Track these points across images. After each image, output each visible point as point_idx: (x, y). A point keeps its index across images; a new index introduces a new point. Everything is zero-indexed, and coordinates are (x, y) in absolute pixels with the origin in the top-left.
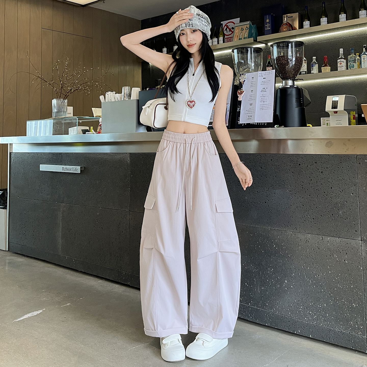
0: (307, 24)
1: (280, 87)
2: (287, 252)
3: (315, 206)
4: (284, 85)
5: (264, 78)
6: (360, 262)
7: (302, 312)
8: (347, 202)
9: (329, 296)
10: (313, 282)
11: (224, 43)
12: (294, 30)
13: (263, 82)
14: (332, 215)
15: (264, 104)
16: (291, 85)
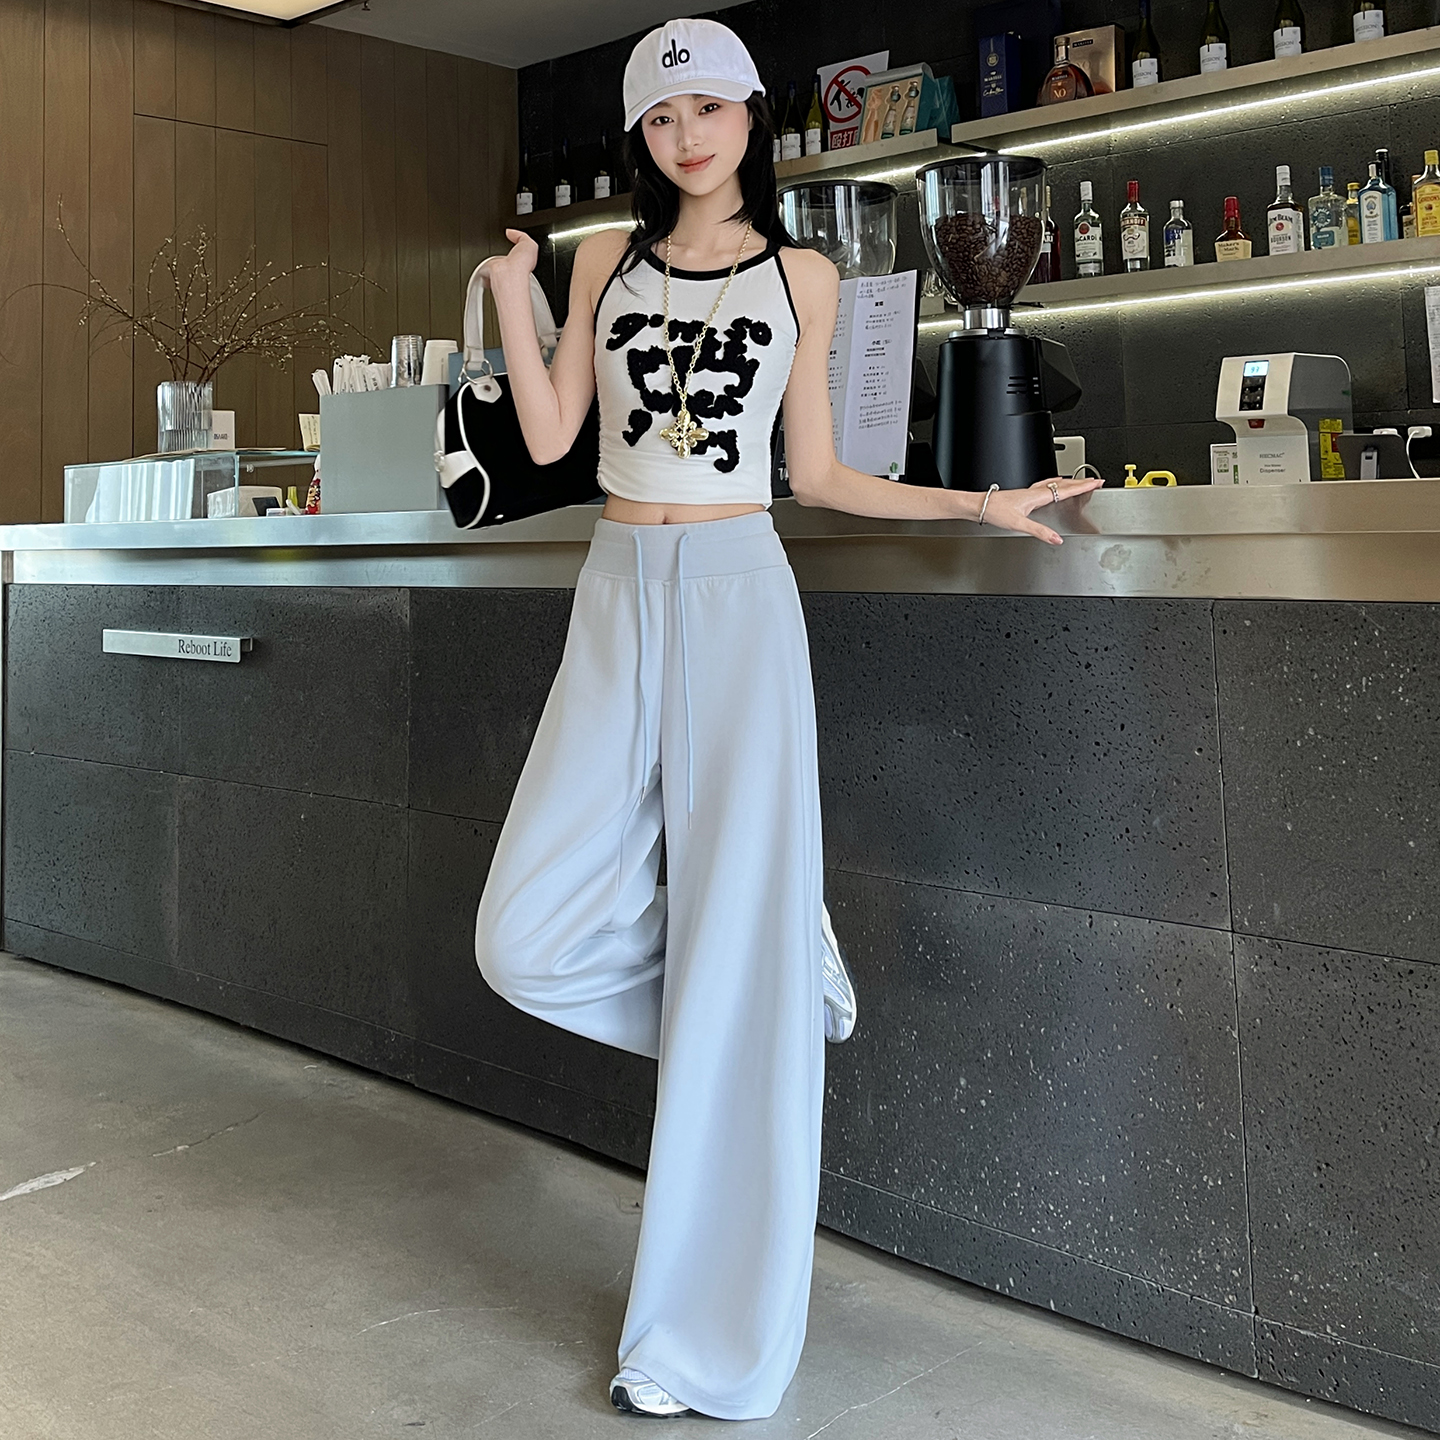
0: (1145, 68)
1: (955, 335)
2: (964, 972)
3: (1065, 796)
4: (968, 327)
5: (877, 304)
6: (1229, 1013)
7: (1021, 1204)
8: (1178, 782)
9: (1116, 1144)
10: (1059, 1085)
11: (827, 150)
12: (1098, 94)
13: (872, 319)
14: (1127, 831)
15: (876, 403)
16: (996, 326)
